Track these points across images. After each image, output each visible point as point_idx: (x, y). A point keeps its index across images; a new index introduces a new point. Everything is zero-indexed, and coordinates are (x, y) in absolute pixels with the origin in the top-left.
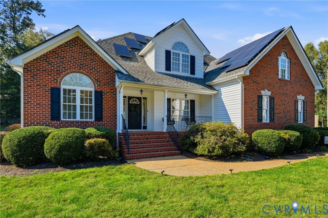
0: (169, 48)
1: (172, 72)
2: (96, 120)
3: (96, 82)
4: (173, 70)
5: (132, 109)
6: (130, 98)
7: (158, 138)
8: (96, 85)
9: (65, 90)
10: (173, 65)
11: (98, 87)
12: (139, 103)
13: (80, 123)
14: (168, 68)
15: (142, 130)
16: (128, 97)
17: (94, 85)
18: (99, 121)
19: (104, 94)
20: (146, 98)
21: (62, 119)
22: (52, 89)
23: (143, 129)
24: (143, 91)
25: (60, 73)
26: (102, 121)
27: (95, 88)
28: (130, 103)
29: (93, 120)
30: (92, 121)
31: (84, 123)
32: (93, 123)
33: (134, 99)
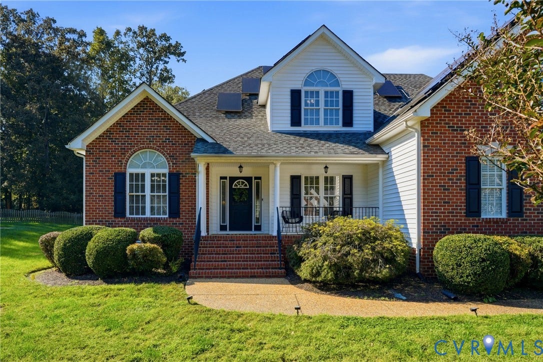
0: (297, 86)
1: (304, 128)
2: (170, 217)
3: (170, 159)
4: (306, 123)
5: (236, 198)
6: (233, 179)
7: (257, 247)
8: (171, 165)
9: (131, 175)
10: (306, 115)
11: (173, 166)
12: (248, 187)
13: (150, 221)
14: (296, 120)
15: (253, 232)
16: (229, 177)
17: (169, 164)
18: (175, 218)
19: (182, 176)
20: (260, 178)
21: (128, 215)
22: (116, 174)
23: (255, 230)
24: (242, 167)
25: (125, 152)
26: (179, 217)
27: (169, 169)
28: (233, 187)
29: (167, 216)
30: (164, 218)
31: (154, 220)
32: (167, 221)
33: (241, 180)
